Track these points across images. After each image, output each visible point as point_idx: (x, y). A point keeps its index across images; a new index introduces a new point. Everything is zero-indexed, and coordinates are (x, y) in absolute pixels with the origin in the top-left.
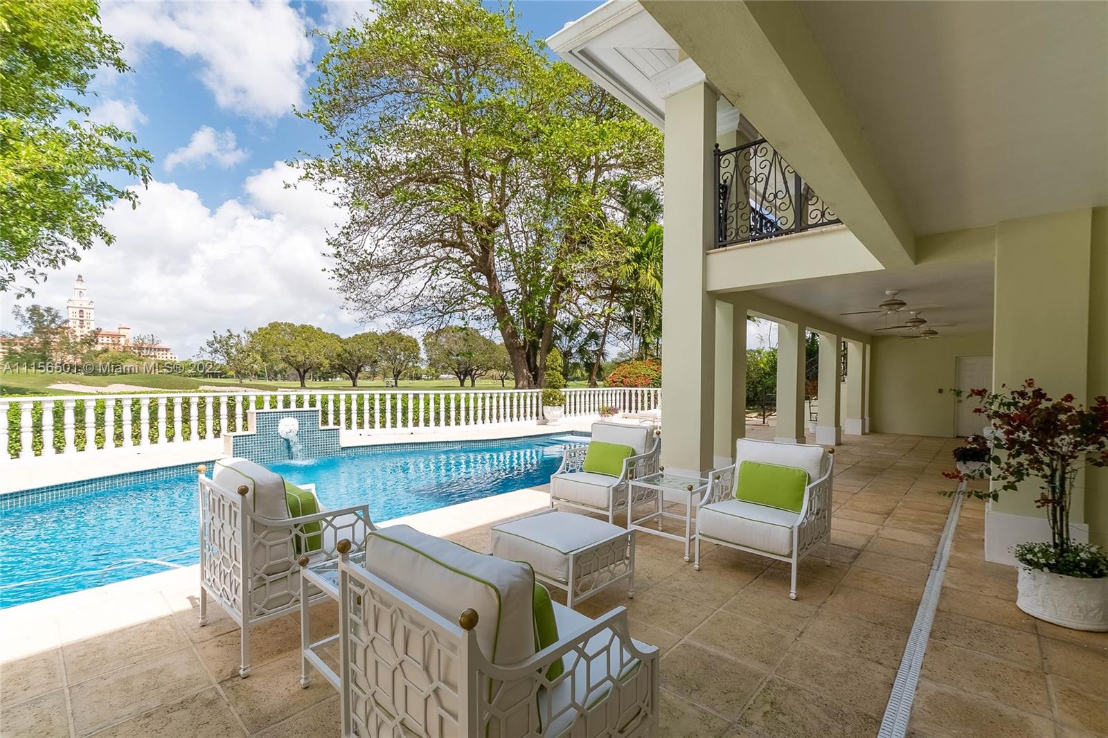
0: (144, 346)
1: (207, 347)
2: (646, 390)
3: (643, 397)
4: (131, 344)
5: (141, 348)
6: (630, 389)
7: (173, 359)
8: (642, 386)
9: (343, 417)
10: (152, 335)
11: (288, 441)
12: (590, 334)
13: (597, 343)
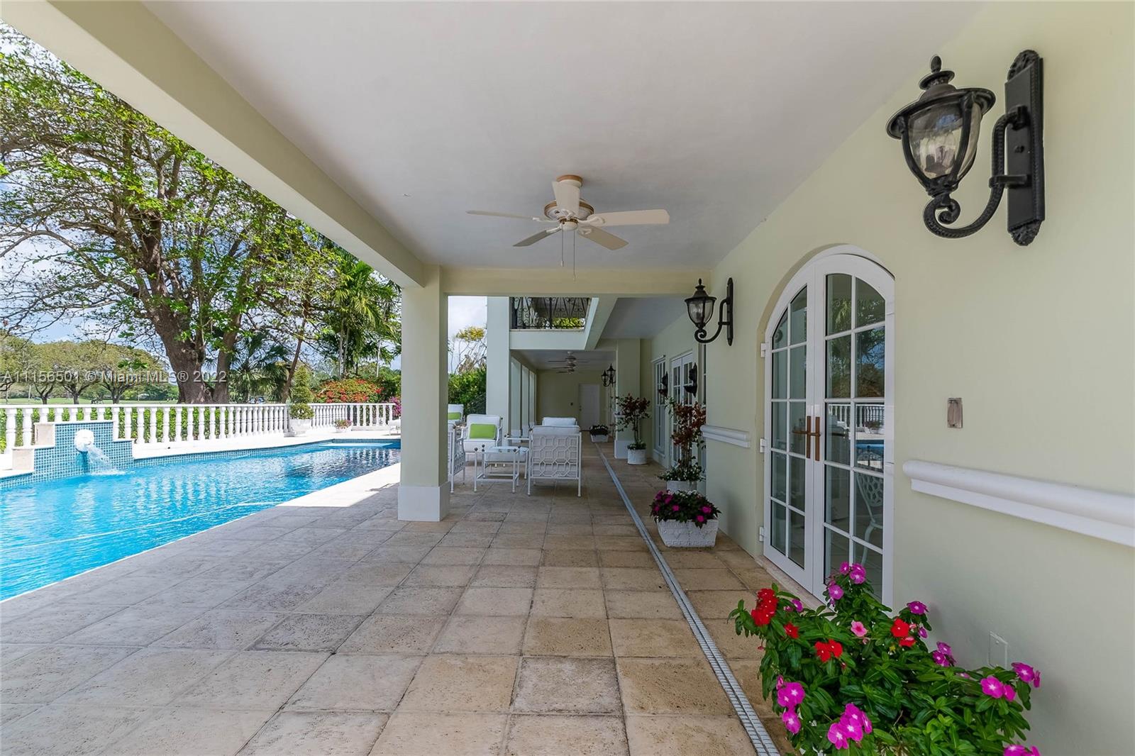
2: (365, 405)
3: (362, 411)
6: (355, 404)
8: (361, 401)
9: (141, 430)
11: (84, 454)
12: (273, 348)
13: (286, 360)
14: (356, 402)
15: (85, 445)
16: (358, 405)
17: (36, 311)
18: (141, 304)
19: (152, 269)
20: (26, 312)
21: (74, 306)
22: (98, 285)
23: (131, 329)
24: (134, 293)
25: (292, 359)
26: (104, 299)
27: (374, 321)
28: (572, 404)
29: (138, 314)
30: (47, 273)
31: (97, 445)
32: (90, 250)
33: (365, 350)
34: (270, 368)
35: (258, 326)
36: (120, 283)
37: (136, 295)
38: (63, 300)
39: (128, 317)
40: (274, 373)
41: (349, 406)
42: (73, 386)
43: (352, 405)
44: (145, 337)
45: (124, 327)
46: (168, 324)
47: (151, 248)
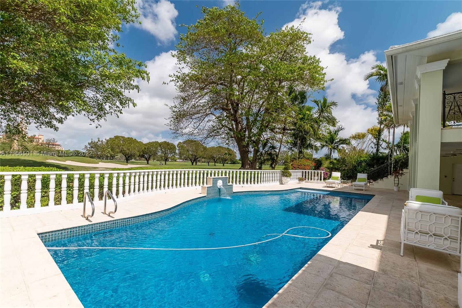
0: (51, 143)
1: (88, 145)
3: (309, 173)
4: (45, 142)
5: (49, 144)
7: (62, 149)
8: (308, 169)
9: (235, 180)
10: (54, 139)
11: (219, 189)
12: (270, 147)
13: (275, 151)
14: (305, 169)
15: (220, 186)
16: (307, 171)
17: (208, 137)
18: (232, 133)
19: (236, 120)
20: (206, 138)
21: (216, 135)
22: (222, 128)
23: (229, 142)
24: (230, 129)
25: (277, 151)
26: (223, 133)
27: (313, 133)
28: (446, 177)
29: (232, 137)
30: (211, 126)
31: (223, 186)
32: (220, 117)
33: (307, 146)
34: (270, 154)
35: (265, 139)
36: (227, 127)
37: (231, 131)
38: (214, 134)
39: (228, 138)
40: (271, 156)
41: (303, 171)
42: (214, 160)
43: (304, 171)
44: (232, 144)
45: (227, 142)
46: (239, 140)
47: (236, 113)
